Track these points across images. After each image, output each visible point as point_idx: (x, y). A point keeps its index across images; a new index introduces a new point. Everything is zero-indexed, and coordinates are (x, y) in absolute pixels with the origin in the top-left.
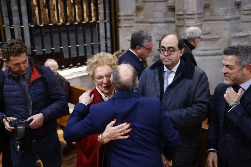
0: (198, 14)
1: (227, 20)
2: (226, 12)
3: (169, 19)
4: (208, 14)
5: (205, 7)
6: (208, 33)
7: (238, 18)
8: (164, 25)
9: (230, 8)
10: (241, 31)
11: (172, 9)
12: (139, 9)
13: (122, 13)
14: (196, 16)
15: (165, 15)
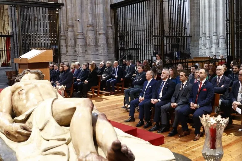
0: (83, 53)
1: (92, 55)
2: (92, 52)
3: (75, 54)
4: (86, 53)
5: (85, 51)
6: (87, 59)
7: (98, 54)
8: (73, 56)
9: (93, 51)
10: (99, 58)
11: (76, 51)
12: (67, 51)
13: (62, 53)
14: (82, 53)
15: (74, 53)
